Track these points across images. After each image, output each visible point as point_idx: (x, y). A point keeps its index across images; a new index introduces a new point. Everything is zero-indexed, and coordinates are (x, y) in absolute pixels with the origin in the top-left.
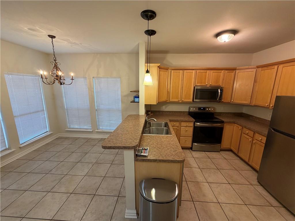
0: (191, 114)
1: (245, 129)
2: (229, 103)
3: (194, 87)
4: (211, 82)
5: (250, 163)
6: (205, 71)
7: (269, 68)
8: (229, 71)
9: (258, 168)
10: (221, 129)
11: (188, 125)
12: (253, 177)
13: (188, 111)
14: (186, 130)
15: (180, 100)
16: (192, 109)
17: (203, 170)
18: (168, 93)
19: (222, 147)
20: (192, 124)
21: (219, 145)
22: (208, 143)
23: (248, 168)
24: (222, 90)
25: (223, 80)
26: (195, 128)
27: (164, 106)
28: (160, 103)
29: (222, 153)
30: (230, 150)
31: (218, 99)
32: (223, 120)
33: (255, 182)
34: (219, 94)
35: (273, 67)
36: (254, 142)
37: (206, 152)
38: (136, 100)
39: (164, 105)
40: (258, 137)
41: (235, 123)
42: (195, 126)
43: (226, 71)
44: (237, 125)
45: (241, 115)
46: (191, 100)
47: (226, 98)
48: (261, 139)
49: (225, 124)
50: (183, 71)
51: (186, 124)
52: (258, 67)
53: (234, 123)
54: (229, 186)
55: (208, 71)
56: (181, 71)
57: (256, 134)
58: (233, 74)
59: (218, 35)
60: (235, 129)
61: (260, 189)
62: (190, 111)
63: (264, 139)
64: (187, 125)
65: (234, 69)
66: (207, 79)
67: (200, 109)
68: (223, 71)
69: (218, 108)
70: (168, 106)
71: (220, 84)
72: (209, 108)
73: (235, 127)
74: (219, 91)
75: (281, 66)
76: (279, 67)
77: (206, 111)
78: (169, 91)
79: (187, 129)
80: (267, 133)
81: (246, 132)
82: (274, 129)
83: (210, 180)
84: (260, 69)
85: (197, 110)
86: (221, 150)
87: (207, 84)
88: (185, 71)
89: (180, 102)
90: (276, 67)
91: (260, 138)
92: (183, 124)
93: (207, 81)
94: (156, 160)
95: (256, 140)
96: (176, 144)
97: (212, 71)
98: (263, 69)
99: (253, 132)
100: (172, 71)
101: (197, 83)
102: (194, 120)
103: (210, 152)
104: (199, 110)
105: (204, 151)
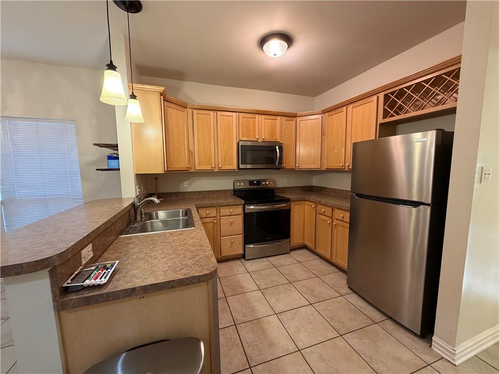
0: (237, 193)
1: (320, 206)
2: (293, 171)
3: (238, 143)
4: (263, 134)
5: (334, 260)
6: (253, 116)
7: (337, 111)
8: (287, 118)
9: (344, 264)
10: (287, 213)
11: (232, 212)
12: (339, 280)
13: (233, 188)
14: (231, 223)
15: (215, 167)
16: (238, 184)
17: (265, 292)
18: (191, 153)
19: (292, 244)
20: (240, 210)
21: (288, 240)
22: (269, 240)
23: (333, 268)
24: (281, 149)
25: (281, 132)
26: (247, 217)
29: (293, 253)
30: (304, 247)
31: (277, 164)
32: (289, 197)
33: (345, 290)
34: (278, 154)
35: (341, 109)
36: (334, 223)
37: (269, 258)
38: (113, 164)
40: (339, 214)
41: (305, 200)
42: (246, 212)
43: (284, 118)
44: (308, 203)
45: (311, 190)
46: (235, 167)
47: (288, 163)
48: (343, 217)
49: (292, 204)
50: (215, 114)
51: (228, 210)
52: (323, 112)
53: (303, 200)
55: (257, 116)
56: (212, 113)
57: (336, 210)
58: (294, 122)
59: (263, 41)
60: (306, 210)
61: (354, 299)
62: (235, 188)
63: (347, 216)
64: (231, 212)
65: (292, 116)
66: (257, 130)
67: (251, 182)
68: (279, 118)
69: (281, 181)
70: (194, 182)
71: (277, 139)
72: (265, 180)
73: (306, 206)
74: (278, 151)
75: (350, 107)
76: (348, 108)
77: (262, 186)
78: (191, 149)
79: (232, 220)
80: (349, 205)
81: (322, 210)
82: (357, 195)
83: (279, 307)
84: (327, 114)
85: (248, 186)
86: (292, 250)
87: (257, 137)
88: (218, 113)
89: (216, 170)
90: (345, 108)
91: (342, 215)
92: (225, 211)
93: (257, 133)
95: (336, 219)
97: (264, 117)
98: (331, 113)
99: (331, 209)
100: (195, 112)
101: (242, 136)
102: (243, 202)
103: (276, 257)
104: (250, 185)
105: (266, 257)
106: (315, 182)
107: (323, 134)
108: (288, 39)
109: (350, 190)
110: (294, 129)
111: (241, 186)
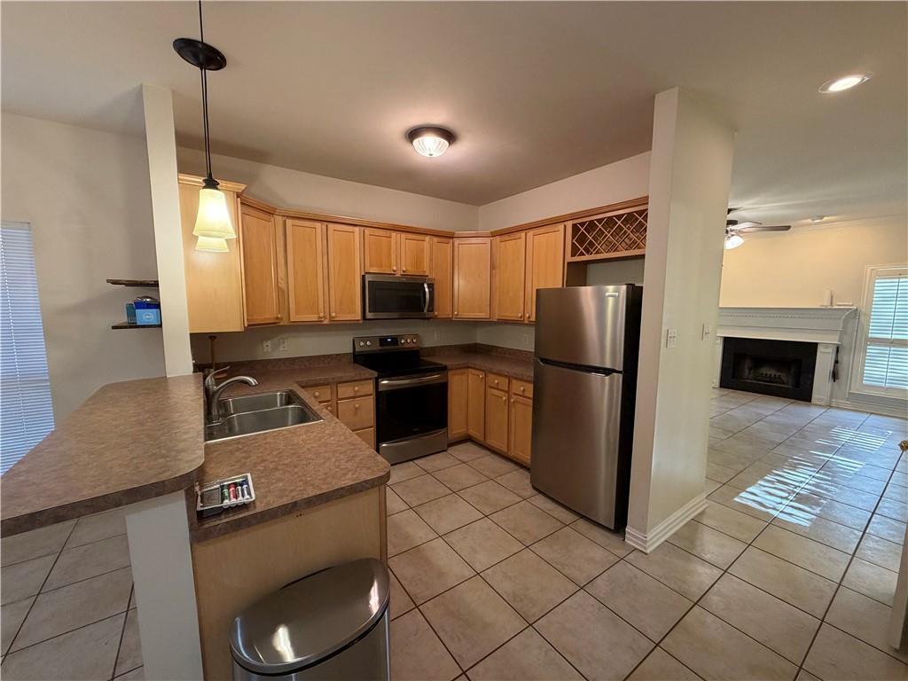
0: (362, 359)
1: (491, 377)
2: (449, 322)
3: (363, 277)
4: (403, 264)
5: (512, 454)
6: (388, 233)
7: (513, 236)
8: (439, 239)
9: (526, 457)
10: (442, 390)
11: (358, 391)
12: (521, 480)
13: (352, 351)
14: (356, 409)
15: (324, 317)
16: (362, 344)
17: (419, 509)
18: (282, 294)
19: (449, 436)
20: (369, 387)
21: (443, 431)
22: (416, 433)
23: (512, 466)
24: (431, 286)
25: (431, 260)
26: (380, 396)
27: (269, 343)
28: (257, 331)
29: (452, 450)
30: (468, 439)
31: (425, 311)
32: (444, 362)
33: (530, 491)
34: (427, 296)
35: (518, 235)
36: (512, 400)
37: (416, 461)
39: (267, 339)
40: (518, 387)
41: (469, 367)
42: (380, 390)
43: (435, 239)
44: (474, 371)
45: (474, 350)
46: (358, 316)
47: (442, 310)
48: (524, 391)
49: (450, 373)
50: (324, 227)
51: (351, 389)
52: (494, 235)
53: (464, 368)
54: (487, 523)
55: (394, 234)
56: (318, 225)
57: (514, 381)
58: (450, 245)
59: (413, 134)
60: (470, 382)
61: (541, 501)
62: (357, 350)
63: (529, 389)
64: (356, 392)
65: (448, 236)
66: (393, 256)
67: (383, 340)
68: (427, 238)
69: (430, 338)
70: (284, 342)
71: (425, 272)
72: (402, 337)
73: (470, 376)
74: (427, 290)
75: (531, 233)
76: (528, 234)
77: (400, 346)
78: (282, 285)
79: (357, 405)
80: (532, 374)
81: (493, 382)
82: (542, 360)
83: (444, 527)
84: (498, 238)
85: (377, 347)
86: (451, 445)
87: (395, 268)
88: (330, 225)
89: (326, 322)
90: (523, 234)
91: (522, 388)
92: (345, 391)
93: (393, 262)
94: (295, 504)
95: (515, 394)
96: (346, 439)
97: (403, 235)
98: (506, 237)
99: (507, 380)
100: (289, 222)
101: (370, 266)
102: (375, 374)
103: (427, 458)
104: (381, 345)
105: (412, 460)
106: (481, 337)
107: (493, 267)
108: (449, 135)
109: (533, 350)
110: (449, 259)
111: (366, 346)
